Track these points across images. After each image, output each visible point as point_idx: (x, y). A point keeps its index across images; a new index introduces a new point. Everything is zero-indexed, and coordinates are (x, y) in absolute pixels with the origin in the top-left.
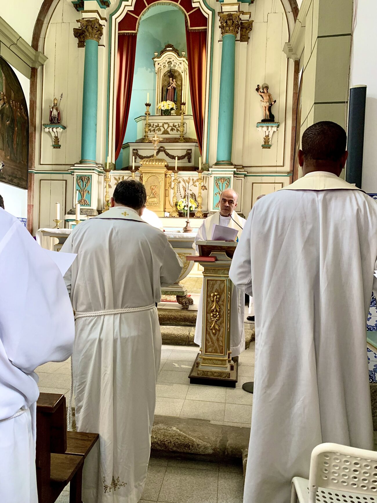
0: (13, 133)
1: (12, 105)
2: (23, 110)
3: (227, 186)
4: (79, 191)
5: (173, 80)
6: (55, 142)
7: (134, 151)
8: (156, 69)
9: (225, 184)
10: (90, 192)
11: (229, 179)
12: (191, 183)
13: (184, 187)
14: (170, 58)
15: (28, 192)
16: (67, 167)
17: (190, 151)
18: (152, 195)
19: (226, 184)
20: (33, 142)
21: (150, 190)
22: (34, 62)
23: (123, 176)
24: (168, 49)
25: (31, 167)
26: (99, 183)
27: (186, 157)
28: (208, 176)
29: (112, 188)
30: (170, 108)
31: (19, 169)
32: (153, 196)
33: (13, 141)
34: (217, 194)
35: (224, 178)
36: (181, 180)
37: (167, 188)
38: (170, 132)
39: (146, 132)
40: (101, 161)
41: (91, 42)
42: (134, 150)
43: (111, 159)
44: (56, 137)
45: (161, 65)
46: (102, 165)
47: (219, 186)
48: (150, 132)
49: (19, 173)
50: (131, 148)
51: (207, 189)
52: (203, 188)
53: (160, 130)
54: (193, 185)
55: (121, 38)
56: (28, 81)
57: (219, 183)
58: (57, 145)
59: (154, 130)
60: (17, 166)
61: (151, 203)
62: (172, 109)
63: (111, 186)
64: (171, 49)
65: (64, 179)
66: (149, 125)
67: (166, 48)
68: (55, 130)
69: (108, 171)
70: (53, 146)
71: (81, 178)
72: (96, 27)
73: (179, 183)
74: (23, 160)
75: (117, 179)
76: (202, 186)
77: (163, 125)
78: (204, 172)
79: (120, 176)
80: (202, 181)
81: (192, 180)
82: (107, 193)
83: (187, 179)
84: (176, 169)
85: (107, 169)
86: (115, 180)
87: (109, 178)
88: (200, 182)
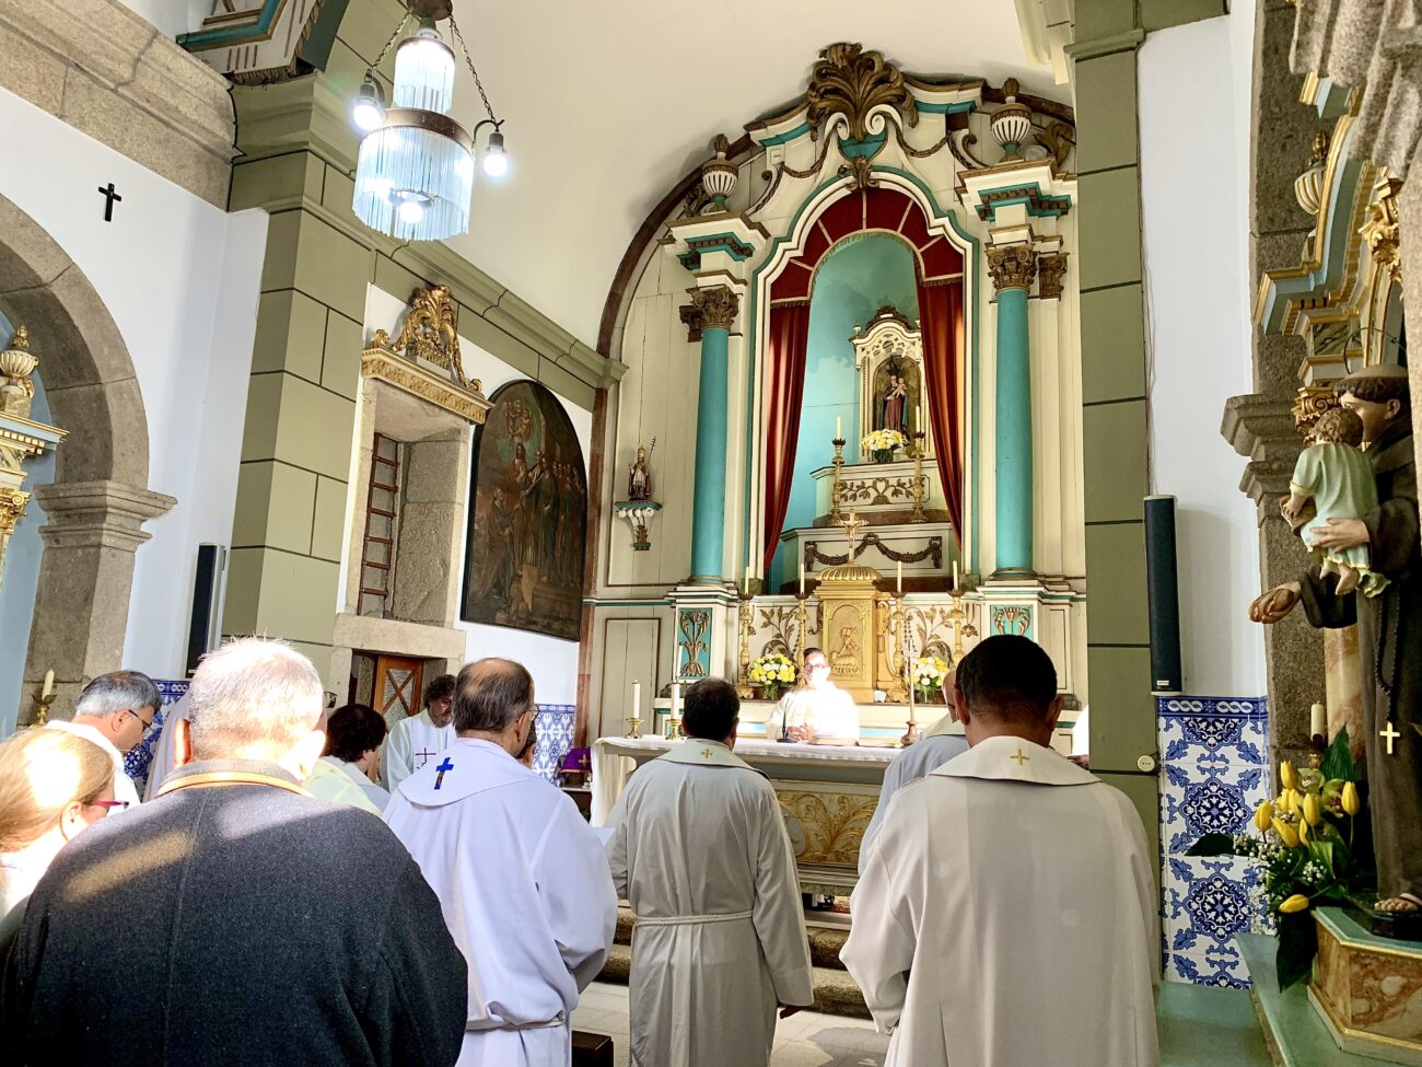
0: (556, 527)
1: (555, 472)
2: (576, 479)
3: (1023, 628)
4: (685, 645)
5: (897, 382)
6: (638, 537)
7: (809, 547)
8: (859, 362)
10: (707, 646)
11: (1028, 610)
12: (938, 619)
13: (920, 629)
14: (887, 336)
15: (581, 646)
16: (662, 591)
17: (938, 542)
18: (844, 651)
19: (1020, 624)
20: (595, 540)
21: (840, 639)
22: (601, 378)
23: (781, 607)
24: (882, 316)
25: (588, 593)
26: (728, 623)
27: (930, 556)
28: (978, 602)
29: (756, 634)
30: (889, 447)
31: (566, 600)
33: (554, 544)
35: (1014, 609)
36: (912, 611)
37: (880, 633)
38: (891, 499)
39: (834, 502)
40: (732, 573)
41: (715, 333)
42: (807, 543)
43: (755, 571)
44: (642, 528)
45: (868, 353)
46: (735, 583)
48: (846, 500)
49: (565, 607)
50: (801, 541)
51: (979, 633)
52: (968, 630)
53: (866, 495)
54: (941, 624)
55: (777, 314)
56: (589, 416)
57: (1002, 621)
58: (642, 544)
59: (854, 497)
60: (559, 595)
62: (895, 447)
63: (756, 629)
64: (891, 315)
65: (656, 616)
66: (841, 484)
67: (879, 315)
68: (638, 513)
69: (750, 598)
70: (634, 545)
71: (688, 616)
72: (725, 303)
73: (908, 620)
74: (572, 581)
75: (767, 613)
76: (965, 627)
77: (875, 483)
78: (966, 594)
79: (774, 607)
80: (962, 615)
81: (940, 612)
82: (744, 647)
83: (927, 612)
84: (899, 590)
85: (746, 594)
86: (763, 617)
87: (749, 614)
88: (957, 619)
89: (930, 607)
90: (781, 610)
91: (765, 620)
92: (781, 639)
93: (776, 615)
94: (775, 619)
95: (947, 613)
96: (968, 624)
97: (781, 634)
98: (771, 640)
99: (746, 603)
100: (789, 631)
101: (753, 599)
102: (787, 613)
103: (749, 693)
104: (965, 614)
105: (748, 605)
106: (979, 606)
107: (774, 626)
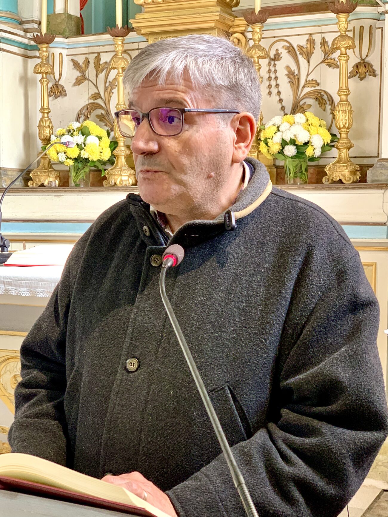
12: (318, 55)
13: (291, 74)
23: (99, 53)
28: (378, 24)
29: (66, 95)
36: (280, 47)
40: (35, 11)
43: (63, 2)
46: (38, 23)
51: (378, 72)
52: (362, 69)
54: (323, 62)
63: (65, 88)
73: (274, 60)
75: (81, 64)
76: (357, 66)
78: (358, 9)
79: (89, 53)
80: (350, 43)
81: (321, 44)
82: (44, 113)
83: (301, 45)
84: (257, 10)
85: (43, 35)
86: (75, 70)
87: (48, 64)
88: (343, 50)
89: (307, 37)
90: (98, 58)
91: (78, 74)
92: (99, 101)
93: (92, 65)
94: (91, 72)
95: (330, 44)
96: (362, 60)
97: (99, 94)
98: (87, 103)
99: (44, 47)
100: (110, 88)
101: (57, 43)
102: (106, 63)
103: (51, 179)
104: (357, 43)
105: (46, 51)
106: (380, 30)
107: (90, 82)
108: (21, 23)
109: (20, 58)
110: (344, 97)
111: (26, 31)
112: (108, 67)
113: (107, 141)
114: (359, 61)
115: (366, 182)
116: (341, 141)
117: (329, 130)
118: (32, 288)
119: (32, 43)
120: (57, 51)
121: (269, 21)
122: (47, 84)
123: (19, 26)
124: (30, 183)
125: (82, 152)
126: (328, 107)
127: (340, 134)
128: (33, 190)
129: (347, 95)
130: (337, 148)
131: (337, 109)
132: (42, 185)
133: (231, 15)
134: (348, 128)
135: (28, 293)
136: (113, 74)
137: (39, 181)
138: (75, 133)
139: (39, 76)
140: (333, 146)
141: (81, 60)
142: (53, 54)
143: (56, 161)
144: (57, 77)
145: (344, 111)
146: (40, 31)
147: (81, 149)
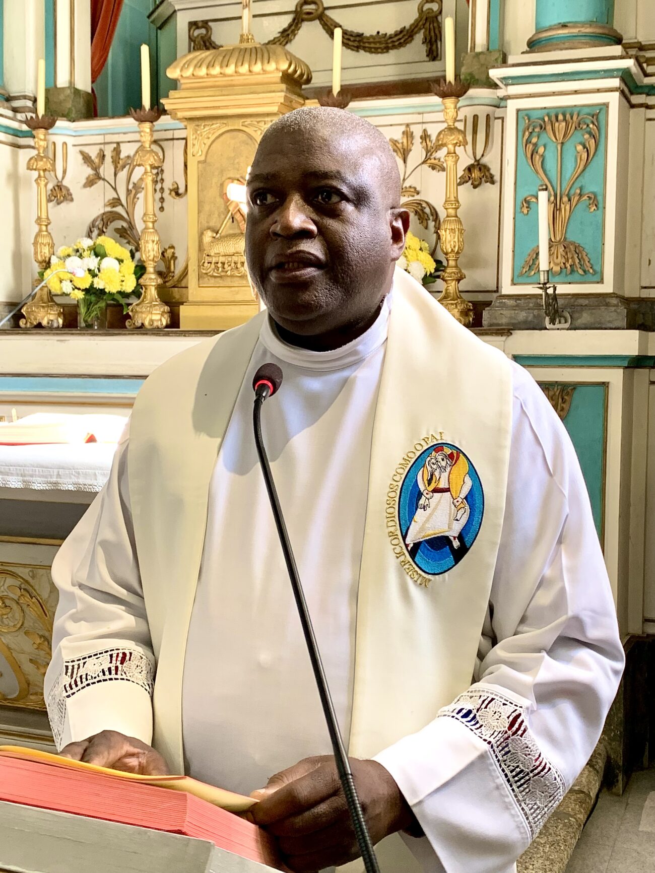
3: (585, 155)
7: (197, 33)
9: (574, 148)
11: (598, 114)
12: (417, 153)
18: (227, 226)
19: (580, 148)
21: (221, 203)
23: (118, 143)
27: (419, 37)
28: (499, 112)
29: (72, 200)
32: (231, 232)
34: (534, 200)
35: (568, 117)
40: (28, 82)
42: (193, 25)
43: (72, 72)
46: (31, 99)
47: (543, 157)
50: (182, 22)
51: (497, 178)
52: (476, 174)
54: (424, 162)
57: (541, 142)
61: (223, 264)
63: (71, 191)
69: (44, 124)
75: (93, 158)
76: (469, 169)
78: (472, 92)
79: (105, 143)
80: (461, 138)
81: (421, 137)
82: (41, 225)
83: (396, 139)
84: (336, 90)
85: (40, 117)
86: (85, 166)
87: (47, 157)
88: (451, 147)
89: (403, 128)
90: (117, 151)
91: (89, 171)
92: (119, 209)
93: (108, 159)
94: (107, 169)
95: (434, 138)
96: (476, 160)
97: (119, 199)
98: (102, 211)
99: (41, 133)
100: (133, 192)
101: (58, 128)
102: (128, 157)
103: (52, 317)
104: (469, 138)
105: (45, 140)
106: (500, 121)
107: (106, 183)
108: (9, 99)
109: (8, 148)
110: (452, 212)
111: (15, 110)
112: (130, 163)
113: (130, 266)
114: (472, 162)
115: (481, 326)
116: (449, 270)
117: (433, 254)
118: (25, 476)
119: (25, 127)
120: (59, 140)
121: (352, 105)
122: (46, 185)
123: (6, 104)
124: (22, 323)
125: (96, 280)
126: (432, 224)
127: (448, 260)
128: (26, 331)
129: (456, 209)
130: (444, 280)
131: (443, 227)
132: (39, 326)
133: (300, 95)
134: (458, 253)
135: (20, 483)
136: (138, 173)
137: (35, 319)
138: (86, 254)
139: (35, 174)
140: (438, 277)
141: (93, 153)
142: (54, 143)
143: (59, 293)
144: (60, 176)
145: (452, 230)
146: (35, 111)
147: (94, 276)
